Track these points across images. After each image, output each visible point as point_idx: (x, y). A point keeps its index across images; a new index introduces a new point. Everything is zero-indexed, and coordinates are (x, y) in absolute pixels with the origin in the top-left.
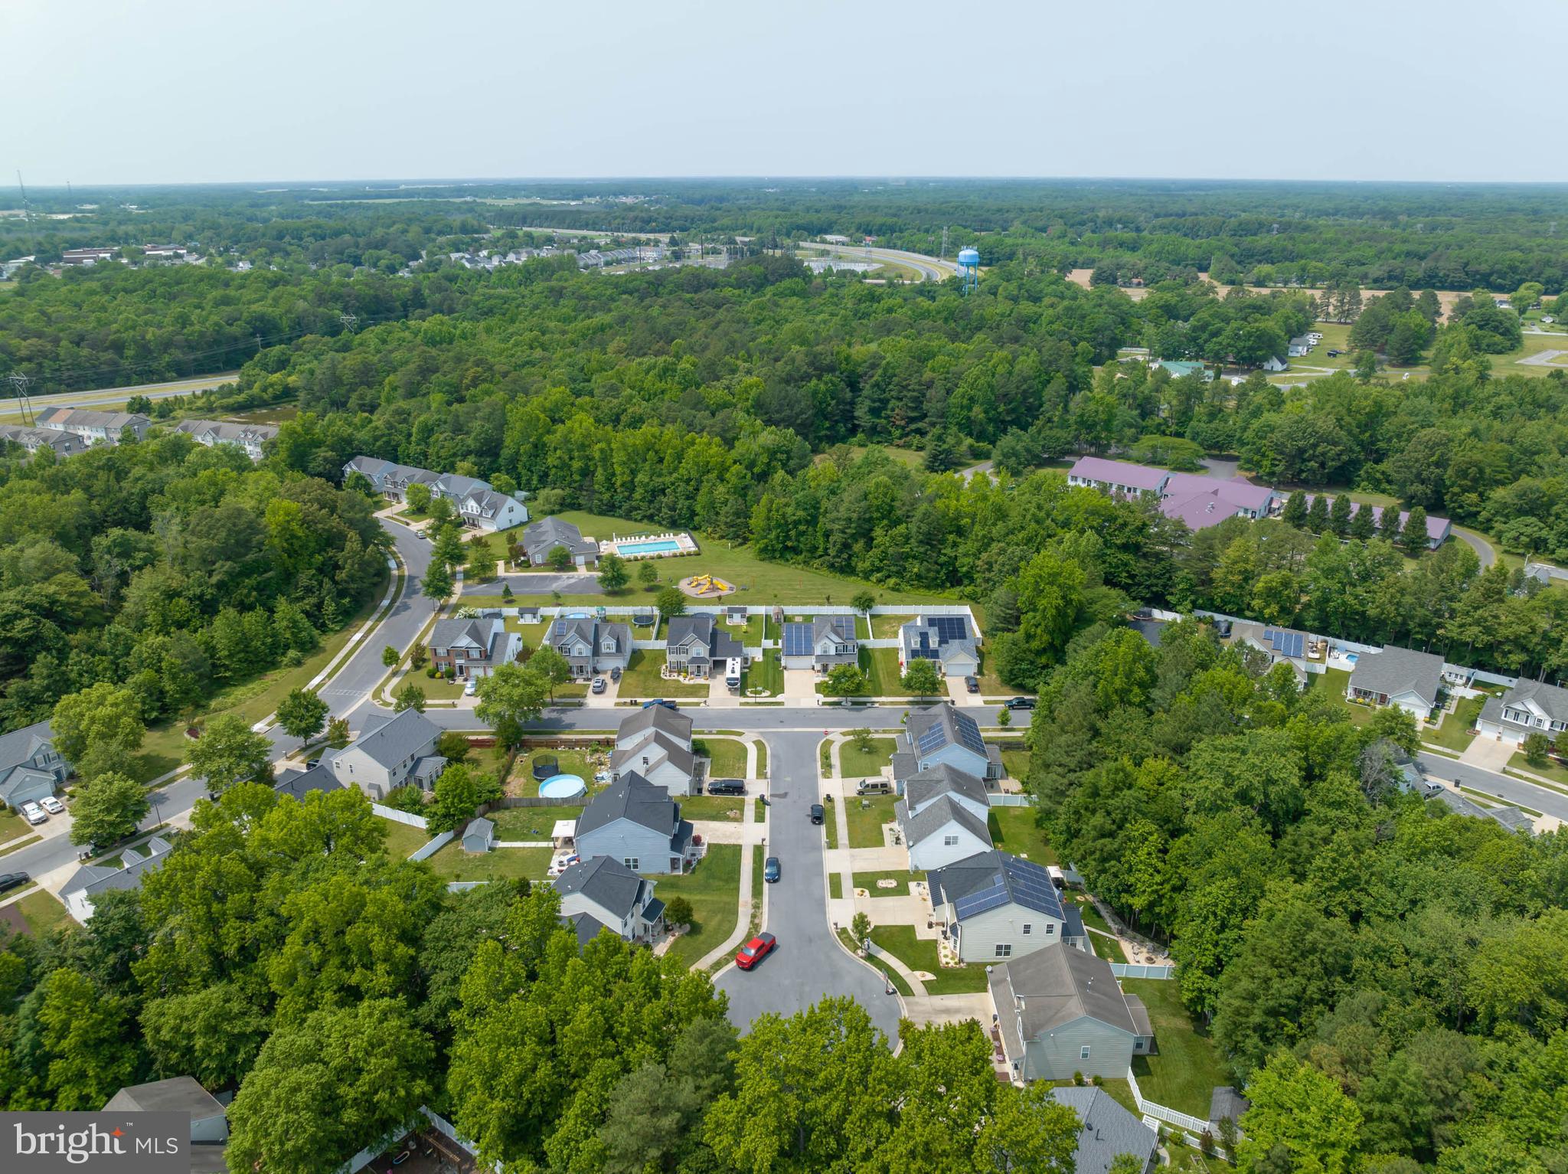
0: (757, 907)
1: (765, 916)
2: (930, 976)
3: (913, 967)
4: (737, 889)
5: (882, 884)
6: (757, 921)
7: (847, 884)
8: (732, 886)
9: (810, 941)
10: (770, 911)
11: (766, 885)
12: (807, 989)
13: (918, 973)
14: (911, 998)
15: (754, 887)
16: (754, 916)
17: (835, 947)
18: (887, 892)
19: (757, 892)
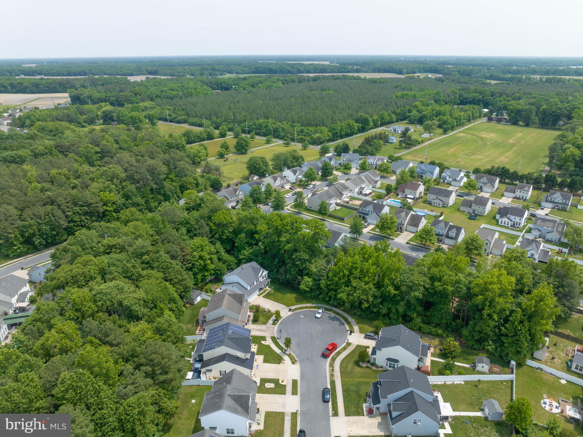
0: (332, 375)
1: (328, 371)
2: (263, 342)
3: (268, 346)
4: (342, 385)
5: (272, 385)
6: (331, 368)
7: (289, 388)
8: (346, 387)
9: (308, 359)
10: (326, 374)
11: (329, 387)
12: (309, 340)
13: (267, 344)
14: (272, 336)
15: (335, 387)
16: (333, 370)
17: (297, 356)
18: (270, 381)
19: (333, 383)
